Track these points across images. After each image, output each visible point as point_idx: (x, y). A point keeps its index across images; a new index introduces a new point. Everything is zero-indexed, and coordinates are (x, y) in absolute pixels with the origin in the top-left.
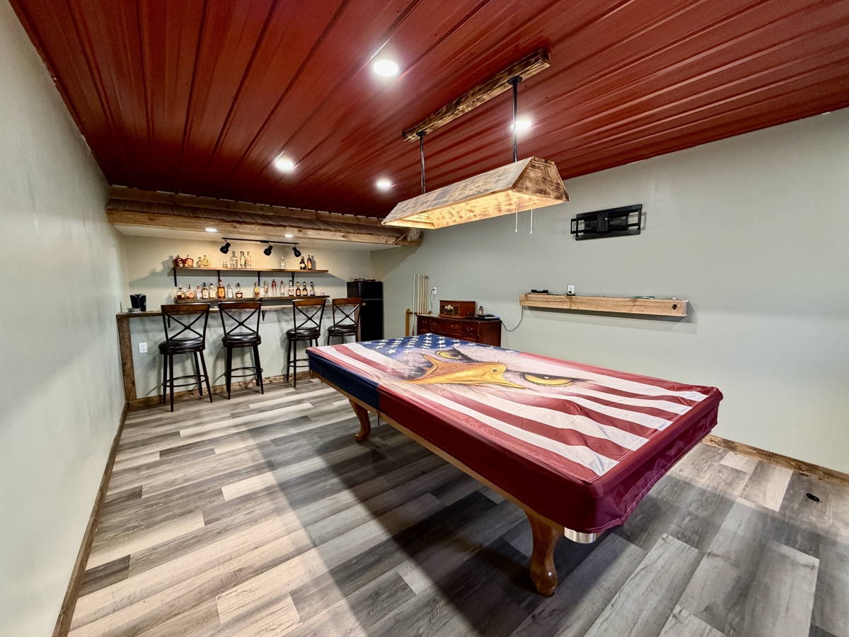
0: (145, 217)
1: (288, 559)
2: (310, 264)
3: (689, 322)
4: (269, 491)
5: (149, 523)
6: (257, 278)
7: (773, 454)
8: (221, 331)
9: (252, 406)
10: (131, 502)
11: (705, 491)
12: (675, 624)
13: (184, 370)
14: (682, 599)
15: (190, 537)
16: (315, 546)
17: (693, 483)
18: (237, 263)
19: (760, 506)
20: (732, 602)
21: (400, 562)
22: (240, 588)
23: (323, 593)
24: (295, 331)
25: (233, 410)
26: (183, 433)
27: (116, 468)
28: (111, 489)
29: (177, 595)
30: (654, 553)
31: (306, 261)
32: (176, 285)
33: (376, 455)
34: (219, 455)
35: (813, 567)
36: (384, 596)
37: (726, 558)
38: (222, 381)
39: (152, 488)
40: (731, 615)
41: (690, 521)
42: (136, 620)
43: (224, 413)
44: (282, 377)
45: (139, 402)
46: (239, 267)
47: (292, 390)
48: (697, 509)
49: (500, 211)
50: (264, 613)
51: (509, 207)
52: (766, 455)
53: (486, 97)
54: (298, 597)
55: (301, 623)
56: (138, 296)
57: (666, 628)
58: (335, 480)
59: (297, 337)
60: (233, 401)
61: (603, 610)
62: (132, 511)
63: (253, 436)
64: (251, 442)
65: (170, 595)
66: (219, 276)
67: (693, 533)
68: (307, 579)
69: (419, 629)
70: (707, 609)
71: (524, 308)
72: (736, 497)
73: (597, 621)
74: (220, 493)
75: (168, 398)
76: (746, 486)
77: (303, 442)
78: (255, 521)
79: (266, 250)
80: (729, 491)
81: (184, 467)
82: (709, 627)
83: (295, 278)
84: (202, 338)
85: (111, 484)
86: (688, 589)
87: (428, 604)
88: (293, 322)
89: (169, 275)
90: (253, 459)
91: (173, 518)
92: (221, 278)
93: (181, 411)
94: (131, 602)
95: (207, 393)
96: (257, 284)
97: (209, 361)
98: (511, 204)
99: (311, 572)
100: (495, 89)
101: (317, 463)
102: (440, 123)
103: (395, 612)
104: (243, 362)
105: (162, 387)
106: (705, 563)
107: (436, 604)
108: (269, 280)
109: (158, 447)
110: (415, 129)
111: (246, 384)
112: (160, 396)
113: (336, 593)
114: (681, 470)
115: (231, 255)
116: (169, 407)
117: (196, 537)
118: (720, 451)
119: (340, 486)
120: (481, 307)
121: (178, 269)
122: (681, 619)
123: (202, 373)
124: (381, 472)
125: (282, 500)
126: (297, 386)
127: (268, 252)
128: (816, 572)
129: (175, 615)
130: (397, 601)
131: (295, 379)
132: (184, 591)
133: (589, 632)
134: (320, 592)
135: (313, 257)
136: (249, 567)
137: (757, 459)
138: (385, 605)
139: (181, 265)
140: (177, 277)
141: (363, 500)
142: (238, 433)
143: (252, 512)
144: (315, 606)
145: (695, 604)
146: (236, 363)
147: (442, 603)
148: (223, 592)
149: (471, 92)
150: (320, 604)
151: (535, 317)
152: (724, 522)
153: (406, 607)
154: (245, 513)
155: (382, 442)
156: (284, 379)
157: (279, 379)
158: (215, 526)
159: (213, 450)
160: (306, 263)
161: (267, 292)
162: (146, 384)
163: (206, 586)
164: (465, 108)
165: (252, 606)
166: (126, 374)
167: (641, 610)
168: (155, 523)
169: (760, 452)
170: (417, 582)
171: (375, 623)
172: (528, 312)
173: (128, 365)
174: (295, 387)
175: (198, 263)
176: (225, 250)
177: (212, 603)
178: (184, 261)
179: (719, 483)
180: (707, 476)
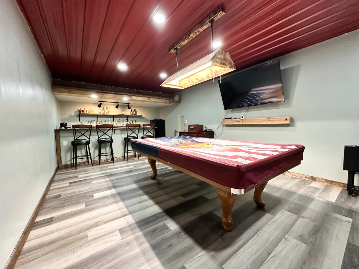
0: (67, 90)
1: (119, 218)
2: (134, 113)
3: (293, 126)
4: (113, 196)
5: (62, 206)
6: (113, 118)
7: (333, 181)
8: (97, 137)
9: (109, 167)
10: (56, 199)
11: (302, 195)
12: (285, 242)
13: (81, 153)
14: (289, 233)
15: (79, 211)
16: (131, 214)
17: (297, 192)
18: (104, 112)
19: (326, 200)
20: (311, 234)
21: (166, 219)
22: (97, 228)
23: (132, 230)
24: (127, 137)
25: (101, 168)
26: (79, 176)
27: (51, 188)
28: (48, 195)
29: (71, 230)
30: (277, 216)
31: (133, 111)
32: (80, 121)
33: (159, 183)
34: (93, 184)
35: (349, 222)
36: (158, 231)
37: (309, 218)
38: (97, 158)
39: (64, 195)
40: (311, 239)
41: (294, 206)
42: (54, 238)
43: (97, 170)
44: (122, 157)
45: (63, 166)
46: (105, 113)
47: (126, 162)
48: (298, 201)
49: (208, 77)
50: (107, 237)
51: (212, 75)
52: (329, 182)
53: (201, 30)
54: (122, 231)
55: (122, 240)
56: (64, 123)
57: (280, 243)
58: (141, 192)
59: (128, 140)
60: (101, 166)
61: (253, 236)
62: (55, 202)
63: (108, 177)
64: (107, 179)
65: (68, 230)
66: (97, 117)
67: (295, 209)
68: (126, 225)
69: (172, 242)
70: (300, 236)
71: (223, 126)
72: (316, 197)
73: (251, 240)
74: (93, 196)
75: (75, 165)
76: (321, 193)
77: (129, 179)
78: (107, 205)
79: (116, 106)
80: (313, 195)
81: (79, 188)
82: (300, 242)
83: (128, 119)
84: (89, 140)
85: (48, 193)
86: (292, 229)
87: (177, 234)
88: (127, 134)
89: (77, 116)
90: (107, 185)
91: (72, 204)
92: (98, 118)
93: (79, 169)
94: (52, 232)
95: (91, 163)
96: (113, 121)
97: (92, 150)
98: (213, 74)
99: (128, 223)
100: (204, 26)
101: (134, 186)
102: (184, 43)
103: (162, 236)
104: (106, 150)
105: (72, 160)
106: (300, 220)
107: (180, 234)
108: (118, 119)
109: (69, 181)
110: (173, 47)
111: (107, 160)
112: (71, 164)
113: (138, 229)
114: (291, 188)
115: (102, 109)
116: (75, 168)
117: (81, 211)
118: (310, 181)
119: (143, 194)
120: (206, 127)
121: (81, 114)
122: (288, 239)
123: (89, 154)
124: (161, 189)
125: (118, 198)
126: (128, 161)
127: (117, 107)
128: (350, 224)
129: (70, 237)
130: (164, 232)
131: (127, 158)
132: (74, 229)
133: (247, 244)
134: (130, 229)
135: (136, 110)
136: (102, 221)
137: (326, 184)
138: (158, 234)
139: (82, 113)
140: (80, 118)
141: (152, 198)
142: (102, 176)
143: (105, 202)
144: (128, 234)
145: (295, 234)
146: (103, 151)
147: (183, 233)
148: (90, 229)
149: (195, 28)
150: (130, 233)
151: (228, 130)
152: (310, 205)
153: (167, 234)
154: (102, 203)
155: (162, 179)
156: (123, 158)
157: (121, 158)
158: (89, 207)
159: (91, 182)
160: (133, 112)
161: (117, 124)
162: (66, 158)
163: (83, 227)
164: (193, 35)
165: (102, 234)
166: (58, 154)
167: (270, 237)
168: (65, 206)
169: (327, 181)
170: (173, 226)
171: (153, 240)
172: (225, 128)
173: (59, 151)
174: (127, 161)
175: (89, 112)
176: (99, 106)
177: (86, 233)
178: (83, 111)
179: (308, 192)
180: (303, 190)
